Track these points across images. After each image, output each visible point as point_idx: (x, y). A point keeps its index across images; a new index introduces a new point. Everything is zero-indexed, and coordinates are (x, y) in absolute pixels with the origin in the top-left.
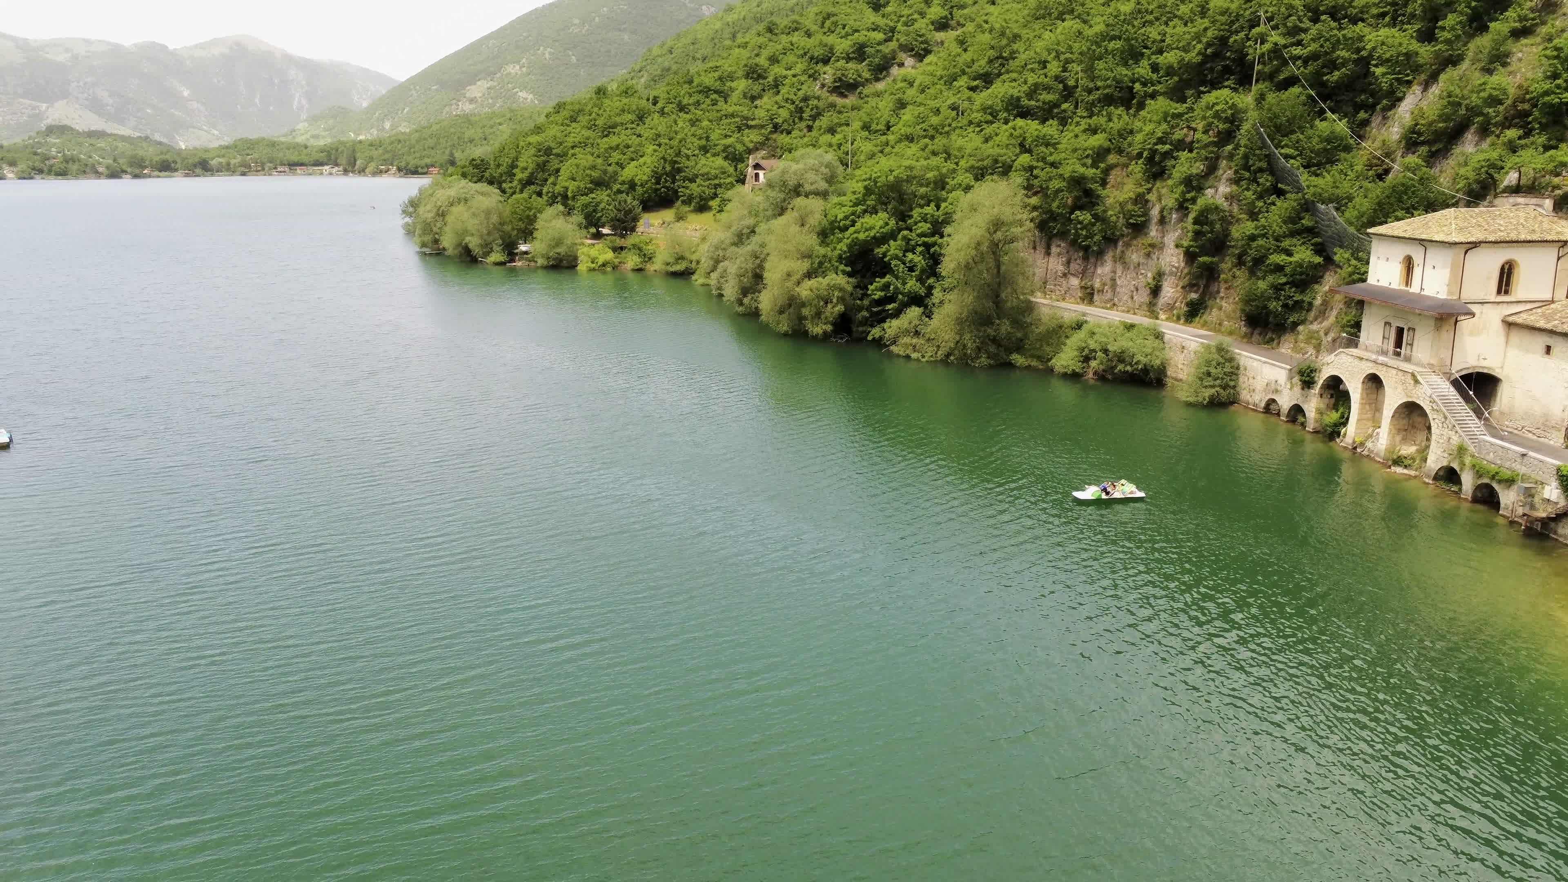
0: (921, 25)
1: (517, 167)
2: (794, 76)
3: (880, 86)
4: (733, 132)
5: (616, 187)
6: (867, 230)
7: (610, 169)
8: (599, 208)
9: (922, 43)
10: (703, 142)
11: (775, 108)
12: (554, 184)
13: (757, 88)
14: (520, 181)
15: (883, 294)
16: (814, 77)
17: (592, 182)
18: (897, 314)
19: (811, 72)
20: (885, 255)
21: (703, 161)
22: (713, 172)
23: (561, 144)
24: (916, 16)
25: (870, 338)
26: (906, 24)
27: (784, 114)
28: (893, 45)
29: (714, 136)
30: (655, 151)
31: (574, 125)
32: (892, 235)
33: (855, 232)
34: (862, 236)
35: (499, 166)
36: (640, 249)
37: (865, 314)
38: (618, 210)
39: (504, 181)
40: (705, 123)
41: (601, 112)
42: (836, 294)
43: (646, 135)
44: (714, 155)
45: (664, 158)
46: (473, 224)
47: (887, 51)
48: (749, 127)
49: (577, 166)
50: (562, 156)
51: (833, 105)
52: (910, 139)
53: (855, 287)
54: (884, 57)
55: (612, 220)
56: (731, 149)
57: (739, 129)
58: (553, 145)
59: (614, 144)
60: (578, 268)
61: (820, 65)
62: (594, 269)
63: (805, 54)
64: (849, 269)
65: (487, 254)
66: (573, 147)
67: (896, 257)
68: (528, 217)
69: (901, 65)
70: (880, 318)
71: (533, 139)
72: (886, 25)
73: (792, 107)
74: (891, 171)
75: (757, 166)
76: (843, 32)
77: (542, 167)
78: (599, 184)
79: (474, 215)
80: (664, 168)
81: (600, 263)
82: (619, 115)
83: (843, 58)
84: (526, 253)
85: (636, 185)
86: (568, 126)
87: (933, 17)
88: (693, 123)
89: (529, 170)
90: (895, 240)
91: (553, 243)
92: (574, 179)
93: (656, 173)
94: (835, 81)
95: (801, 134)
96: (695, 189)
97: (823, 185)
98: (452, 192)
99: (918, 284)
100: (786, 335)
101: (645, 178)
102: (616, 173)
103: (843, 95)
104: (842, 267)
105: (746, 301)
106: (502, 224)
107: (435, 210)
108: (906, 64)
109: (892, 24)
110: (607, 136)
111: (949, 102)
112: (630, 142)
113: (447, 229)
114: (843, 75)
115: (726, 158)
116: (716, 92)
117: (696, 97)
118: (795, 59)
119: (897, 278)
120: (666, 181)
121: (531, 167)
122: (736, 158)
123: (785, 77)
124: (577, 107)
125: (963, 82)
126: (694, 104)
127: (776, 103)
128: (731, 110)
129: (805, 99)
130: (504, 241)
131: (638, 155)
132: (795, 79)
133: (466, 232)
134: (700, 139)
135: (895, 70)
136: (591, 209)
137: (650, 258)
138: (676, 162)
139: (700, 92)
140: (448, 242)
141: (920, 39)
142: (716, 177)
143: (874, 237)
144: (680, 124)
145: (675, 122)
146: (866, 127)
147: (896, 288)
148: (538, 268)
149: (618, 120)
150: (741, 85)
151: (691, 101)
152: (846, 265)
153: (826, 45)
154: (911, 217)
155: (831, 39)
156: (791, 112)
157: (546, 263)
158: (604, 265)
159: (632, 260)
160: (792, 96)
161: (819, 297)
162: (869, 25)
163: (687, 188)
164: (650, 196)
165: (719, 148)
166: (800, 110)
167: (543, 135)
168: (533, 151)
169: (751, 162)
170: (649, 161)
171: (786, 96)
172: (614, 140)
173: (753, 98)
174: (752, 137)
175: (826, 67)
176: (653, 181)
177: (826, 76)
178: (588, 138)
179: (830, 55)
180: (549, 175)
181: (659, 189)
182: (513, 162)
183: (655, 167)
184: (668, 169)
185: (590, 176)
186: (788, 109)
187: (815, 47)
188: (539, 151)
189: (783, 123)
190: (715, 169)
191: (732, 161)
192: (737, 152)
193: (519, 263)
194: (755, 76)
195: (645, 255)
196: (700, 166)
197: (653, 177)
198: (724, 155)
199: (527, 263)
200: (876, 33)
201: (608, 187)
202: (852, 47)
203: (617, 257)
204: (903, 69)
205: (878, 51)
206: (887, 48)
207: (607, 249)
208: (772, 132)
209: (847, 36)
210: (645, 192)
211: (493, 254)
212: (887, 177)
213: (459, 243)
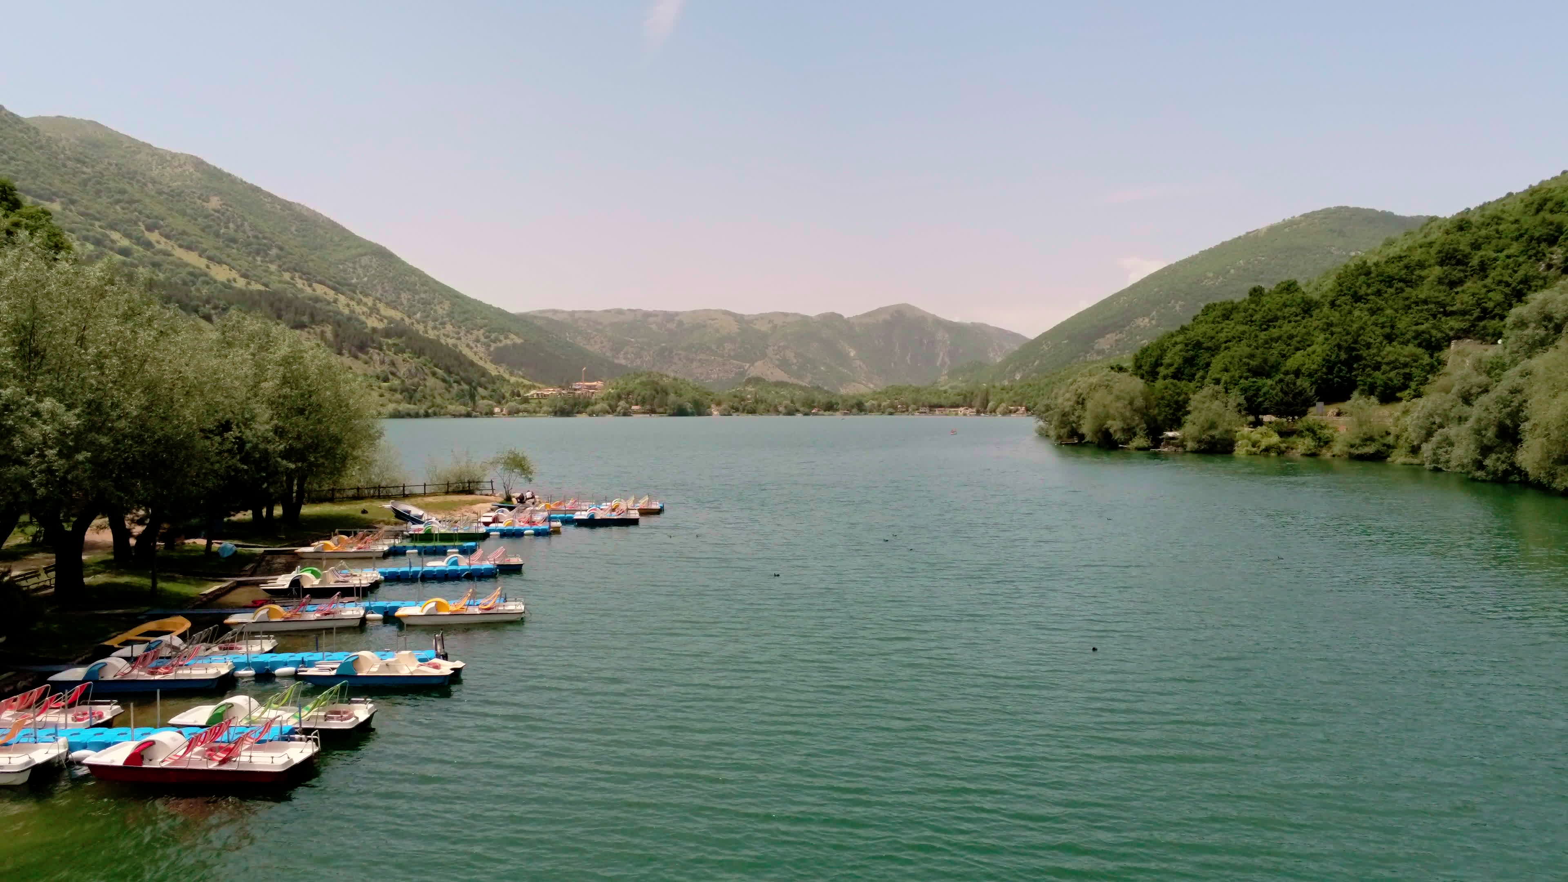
1: (1161, 365)
2: (1508, 257)
4: (1427, 320)
5: (1278, 377)
7: (1272, 359)
8: (1261, 393)
10: (1388, 330)
11: (1484, 290)
12: (1204, 377)
13: (1457, 274)
16: (1536, 257)
17: (1249, 370)
19: (1531, 253)
21: (1388, 348)
22: (1402, 360)
23: (1212, 338)
27: (1497, 296)
29: (1401, 325)
30: (1326, 339)
31: (1227, 322)
36: (1313, 433)
38: (1285, 393)
40: (1389, 312)
41: (1257, 308)
43: (1314, 326)
44: (1402, 343)
45: (1339, 346)
46: (1115, 408)
48: (1446, 314)
49: (1232, 357)
50: (1214, 350)
55: (1277, 404)
56: (1425, 336)
57: (1435, 316)
58: (1202, 340)
59: (1275, 335)
60: (1236, 452)
61: (1544, 245)
62: (1255, 454)
63: (1521, 236)
65: (1129, 439)
66: (1226, 342)
68: (1177, 402)
73: (1507, 290)
77: (1190, 361)
79: (1117, 399)
80: (1338, 356)
81: (1263, 447)
82: (1280, 309)
84: (1173, 438)
85: (1303, 374)
86: (1219, 323)
88: (1373, 312)
89: (1176, 366)
91: (1206, 426)
92: (1226, 370)
93: (1328, 361)
94: (1566, 261)
96: (1379, 377)
101: (1315, 367)
102: (1278, 363)
106: (1148, 408)
107: (1074, 398)
110: (1265, 330)
112: (1294, 333)
113: (1086, 416)
115: (1419, 345)
116: (1402, 280)
117: (1376, 287)
118: (1508, 241)
120: (1341, 370)
121: (1178, 360)
122: (1434, 346)
123: (1495, 259)
124: (1229, 306)
126: (1373, 294)
127: (1485, 286)
128: (1422, 297)
129: (1526, 281)
130: (1149, 426)
131: (1304, 344)
132: (1508, 261)
133: (1107, 416)
134: (1383, 327)
136: (1252, 393)
137: (1327, 442)
138: (1354, 349)
139: (1381, 282)
140: (1086, 429)
142: (1406, 365)
144: (1357, 313)
145: (1351, 312)
148: (1187, 452)
149: (1279, 313)
150: (1435, 272)
151: (1369, 291)
153: (1551, 223)
155: (1558, 217)
156: (1506, 295)
157: (1196, 446)
158: (1267, 449)
159: (1304, 444)
160: (1506, 278)
163: (1369, 375)
164: (1319, 388)
165: (1409, 336)
166: (1519, 293)
167: (1191, 333)
168: (1179, 348)
169: (1453, 349)
170: (1319, 350)
171: (1500, 278)
172: (1275, 332)
173: (1453, 284)
174: (1452, 324)
175: (1554, 248)
176: (1324, 370)
177: (1554, 257)
178: (1244, 333)
179: (1557, 234)
180: (1198, 369)
181: (1332, 380)
182: (1157, 360)
183: (1327, 355)
184: (1343, 356)
185: (1248, 364)
186: (1502, 292)
187: (1535, 227)
188: (1186, 345)
189: (1495, 307)
190: (1405, 356)
191: (1427, 349)
192: (1433, 339)
193: (1166, 449)
194: (1454, 262)
195: (1320, 439)
196: (1384, 353)
197: (1323, 366)
198: (1416, 342)
199: (1174, 449)
201: (1269, 377)
203: (1282, 442)
207: (1272, 432)
208: (1479, 318)
210: (1314, 383)
211: (1136, 439)
213: (1098, 428)
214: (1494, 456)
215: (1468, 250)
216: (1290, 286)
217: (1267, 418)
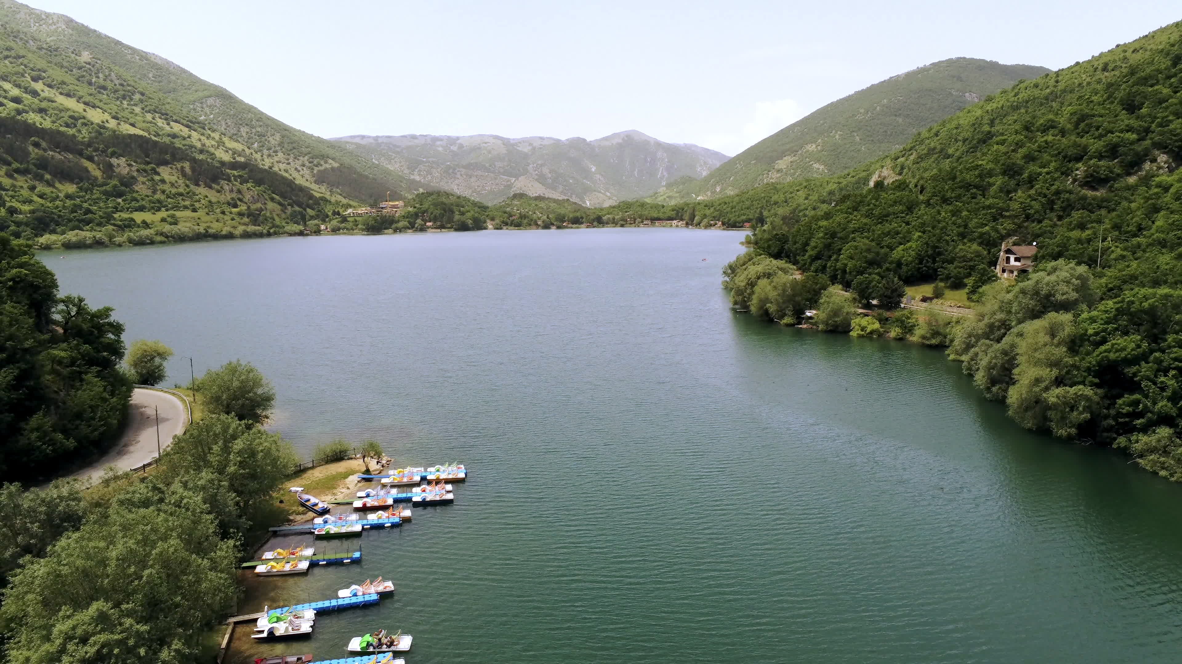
0: (1175, 125)
1: (809, 245)
2: (1048, 173)
3: (1132, 180)
4: (989, 221)
5: (886, 266)
6: (1117, 351)
7: (882, 251)
8: (871, 285)
9: (1176, 141)
10: (961, 229)
11: (1028, 200)
12: (837, 260)
13: (1012, 183)
14: (810, 256)
15: (1131, 409)
16: (1066, 173)
17: (866, 262)
18: (1144, 430)
19: (1064, 169)
20: (1135, 375)
21: (961, 246)
22: (969, 256)
23: (844, 229)
24: (1171, 118)
25: (1115, 446)
26: (1160, 125)
27: (1036, 205)
28: (1148, 142)
29: (971, 225)
30: (920, 237)
31: (855, 213)
32: (1144, 357)
33: (1105, 351)
34: (1112, 356)
35: (795, 243)
36: (902, 322)
37: (1112, 422)
38: (886, 288)
40: (965, 213)
41: (877, 203)
42: (1083, 403)
43: (914, 223)
44: (970, 241)
45: (927, 243)
46: (773, 294)
47: (1140, 149)
48: (1004, 217)
49: (856, 248)
50: (845, 240)
51: (1084, 198)
52: (1162, 244)
53: (1102, 398)
54: (1137, 154)
55: (880, 296)
56: (986, 236)
57: (995, 219)
58: (838, 230)
59: (886, 231)
60: (851, 333)
61: (1073, 163)
62: (863, 336)
63: (1059, 153)
64: (1097, 380)
65: (782, 317)
66: (853, 232)
67: (1148, 379)
68: (814, 290)
69: (1153, 160)
70: (1128, 429)
71: (824, 223)
72: (1140, 126)
73: (1043, 200)
74: (1147, 300)
76: (1097, 133)
77: (828, 246)
78: (872, 263)
79: (775, 288)
80: (927, 251)
81: (868, 330)
82: (892, 206)
83: (1096, 157)
84: (811, 318)
85: (902, 264)
86: (851, 214)
88: (954, 213)
89: (818, 249)
90: (1147, 363)
91: (832, 314)
92: (851, 258)
93: (920, 255)
94: (1086, 177)
95: (1052, 223)
96: (952, 269)
97: (1074, 295)
98: (760, 268)
99: (1169, 405)
100: (1030, 430)
101: (910, 259)
102: (886, 255)
103: (1094, 189)
104: (1090, 378)
105: (994, 389)
106: (794, 295)
107: (746, 281)
108: (1159, 160)
109: (1146, 125)
110: (881, 223)
112: (900, 229)
113: (754, 297)
114: (1094, 171)
115: (980, 243)
116: (976, 187)
117: (959, 191)
118: (1049, 158)
119: (1146, 396)
120: (928, 262)
121: (821, 246)
122: (991, 244)
123: (1040, 174)
124: (859, 199)
126: (955, 197)
127: (1030, 196)
128: (987, 203)
129: (1058, 193)
130: (794, 307)
131: (905, 240)
132: (1048, 176)
133: (767, 300)
134: (959, 227)
135: (1147, 166)
136: (864, 286)
137: (910, 330)
138: (937, 247)
139: (962, 187)
140: (754, 305)
141: (1174, 138)
142: (971, 260)
143: (1125, 358)
144: (943, 214)
145: (939, 213)
146: (1116, 227)
147: (1146, 406)
148: (818, 331)
149: (891, 210)
150: (999, 181)
151: (953, 195)
152: (1094, 377)
153: (1079, 145)
154: (1166, 340)
155: (1085, 140)
156: (1043, 205)
157: (825, 328)
158: (871, 333)
160: (1045, 191)
161: (1065, 404)
162: (1123, 127)
163: (945, 268)
164: (913, 274)
165: (976, 235)
166: (1052, 203)
167: (831, 221)
168: (821, 235)
169: (1003, 247)
170: (914, 246)
171: (1040, 191)
172: (887, 227)
173: (1008, 192)
174: (1007, 225)
175: (1080, 165)
176: (917, 261)
178: (866, 224)
179: (1083, 154)
180: (833, 253)
181: (922, 268)
182: (806, 241)
183: (919, 251)
184: (930, 252)
185: (866, 257)
186: (1041, 202)
187: (1069, 147)
189: (1035, 213)
190: (971, 253)
191: (987, 245)
192: (991, 239)
193: (805, 326)
194: (1011, 173)
195: (906, 327)
196: (957, 250)
197: (916, 258)
198: (980, 241)
199: (810, 326)
200: (1130, 133)
201: (879, 266)
202: (1104, 146)
203: (882, 327)
204: (1155, 164)
205: (1131, 149)
206: (1139, 148)
207: (875, 320)
208: (1024, 221)
209: (1100, 137)
210: (909, 270)
211: (786, 318)
212: (1141, 303)
213: (761, 308)
214: (995, 386)
215: (1023, 162)
217: (875, 302)
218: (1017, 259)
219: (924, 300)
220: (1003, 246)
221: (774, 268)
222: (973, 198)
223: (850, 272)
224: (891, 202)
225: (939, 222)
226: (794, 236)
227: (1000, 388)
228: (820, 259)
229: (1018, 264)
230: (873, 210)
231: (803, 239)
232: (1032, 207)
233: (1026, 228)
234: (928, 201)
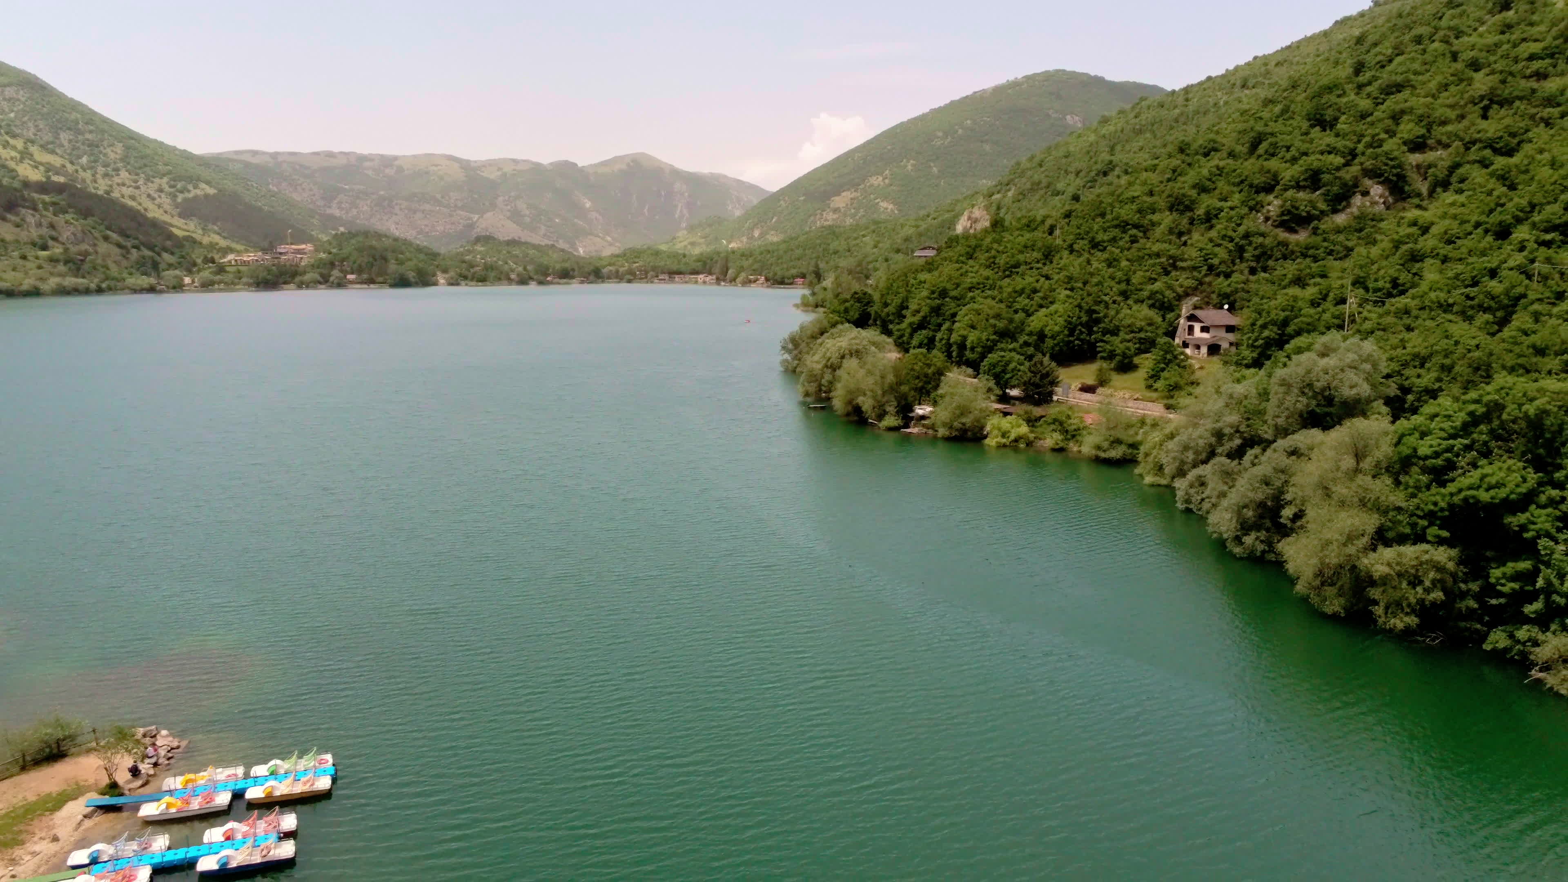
0: (1391, 145)
1: (907, 308)
2: (1232, 208)
3: (1340, 219)
5: (1023, 338)
6: (1493, 488)
7: (1016, 317)
8: (1009, 368)
9: (1393, 167)
10: (1123, 286)
11: (1209, 246)
12: (950, 330)
13: (1184, 222)
14: (911, 324)
15: (1516, 586)
16: (1255, 208)
17: (995, 333)
18: (1546, 622)
19: (1252, 203)
20: (1523, 528)
21: (1125, 309)
22: (1139, 324)
23: (958, 285)
24: (1382, 135)
25: (1487, 647)
26: (1370, 145)
27: (1222, 253)
28: (1355, 169)
29: (1136, 280)
30: (1068, 297)
31: (971, 262)
33: (1468, 487)
34: (1484, 496)
35: (886, 305)
36: (1061, 423)
37: (1473, 604)
38: (1032, 372)
39: (891, 322)
40: (1124, 263)
41: (1001, 248)
42: (1432, 575)
43: (1056, 277)
44: (1137, 301)
45: (1079, 306)
46: (867, 383)
47: (1347, 178)
48: (1175, 267)
49: (978, 312)
50: (959, 300)
51: (1285, 244)
52: (1447, 308)
53: (1458, 564)
54: (1344, 184)
55: (1025, 384)
56: (1159, 296)
57: (1167, 273)
58: (949, 286)
59: (1019, 286)
60: (987, 441)
61: (1262, 195)
62: (1005, 446)
63: (1243, 181)
64: (1445, 534)
65: (881, 417)
66: (970, 289)
67: (1546, 534)
68: (927, 376)
69: (1366, 193)
70: (1510, 618)
71: (926, 277)
72: (1345, 147)
73: (1231, 246)
75: (1192, 318)
76: (1288, 156)
77: (936, 310)
78: (1005, 334)
79: (870, 373)
80: (1079, 318)
81: (1013, 436)
82: (1021, 252)
83: (1292, 187)
84: (923, 417)
85: (1046, 336)
86: (963, 263)
87: (1406, 136)
88: (1111, 263)
89: (922, 314)
90: (1540, 507)
91: (958, 412)
92: (973, 327)
93: (1070, 323)
94: (1282, 214)
95: (1243, 278)
96: (1118, 344)
97: (1365, 389)
98: (843, 343)
100: (1334, 618)
101: (1057, 328)
102: (1022, 322)
103: (1293, 231)
104: (1437, 531)
105: (1249, 540)
106: (900, 383)
107: (822, 361)
108: (1372, 192)
109: (1352, 146)
110: (1008, 276)
111: (1511, 263)
112: (1038, 286)
113: (839, 386)
114: (1293, 207)
115: (1152, 306)
116: (1136, 226)
117: (1112, 232)
118: (1228, 188)
119: (1548, 565)
120: (1081, 333)
121: (925, 310)
122: (1166, 307)
123: (1221, 210)
124: (973, 242)
125: (1522, 233)
126: (1109, 241)
127: (1211, 240)
128: (1156, 248)
129: (1247, 236)
130: (899, 401)
131: (1047, 301)
132: (1233, 213)
133: (858, 391)
134: (1119, 283)
135: (1357, 200)
136: (998, 369)
137: (1074, 436)
138: (1095, 312)
139: (1116, 227)
140: (838, 398)
141: (1391, 163)
142: (1141, 330)
143: (1505, 501)
144: (1095, 264)
145: (1089, 262)
147: (1549, 583)
148: (937, 438)
149: (1021, 257)
150: (1166, 219)
151: (1106, 238)
152: (1441, 528)
153: (1269, 171)
154: (1562, 468)
155: (1273, 164)
156: (1229, 252)
157: (947, 433)
158: (1016, 440)
160: (1230, 233)
161: (1401, 575)
162: (1323, 147)
163: (1107, 342)
164: (1061, 350)
165: (1146, 294)
166: (1241, 250)
167: (936, 273)
168: (925, 293)
170: (1061, 310)
171: (1224, 232)
172: (1019, 282)
173: (1180, 234)
174: (1183, 280)
175: (1271, 197)
176: (1066, 332)
177: (1270, 208)
178: (988, 278)
179: (1273, 183)
180: (944, 320)
181: (1073, 342)
182: (903, 302)
183: (1069, 317)
184: (1084, 319)
185: (994, 326)
186: (1226, 248)
187: (1254, 173)
188: (933, 292)
189: (1220, 264)
190: (1141, 320)
191: (1160, 310)
192: (1166, 300)
193: (916, 430)
194: (1181, 208)
195: (1067, 431)
196: (1121, 316)
197: (1065, 327)
198: (1150, 302)
199: (924, 430)
200: (1332, 156)
201: (1014, 339)
202: (1302, 173)
203: (1032, 432)
204: (1368, 198)
205: (1336, 178)
206: (1348, 174)
207: (1021, 421)
208: (1206, 275)
209: (1294, 160)
210: (1056, 345)
211: (887, 417)
212: (1520, 405)
213: (850, 402)
214: (1253, 535)
215: (1193, 193)
216: (1030, 222)
217: (1015, 392)
218: (1204, 329)
219: (1087, 389)
220: (1184, 311)
221: (865, 343)
222: (1133, 242)
223: (973, 349)
224: (1019, 247)
225: (1092, 274)
226: (882, 295)
227: (1257, 538)
228: (925, 328)
229: (1205, 335)
230: (994, 257)
231: (897, 301)
232: (1216, 255)
233: (1210, 284)
234: (1071, 246)
